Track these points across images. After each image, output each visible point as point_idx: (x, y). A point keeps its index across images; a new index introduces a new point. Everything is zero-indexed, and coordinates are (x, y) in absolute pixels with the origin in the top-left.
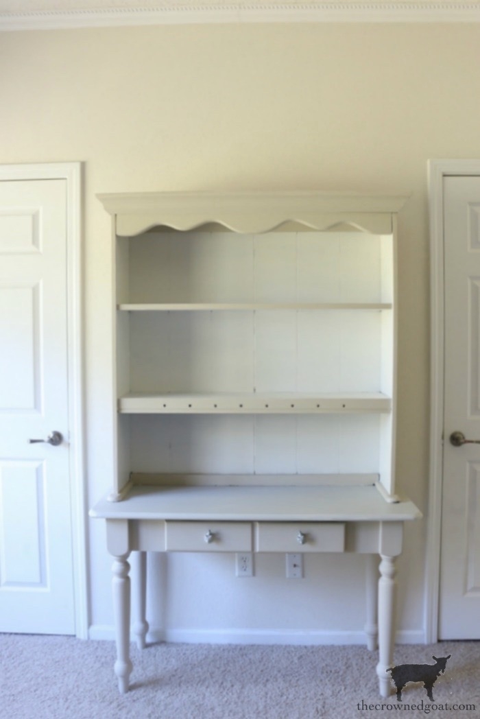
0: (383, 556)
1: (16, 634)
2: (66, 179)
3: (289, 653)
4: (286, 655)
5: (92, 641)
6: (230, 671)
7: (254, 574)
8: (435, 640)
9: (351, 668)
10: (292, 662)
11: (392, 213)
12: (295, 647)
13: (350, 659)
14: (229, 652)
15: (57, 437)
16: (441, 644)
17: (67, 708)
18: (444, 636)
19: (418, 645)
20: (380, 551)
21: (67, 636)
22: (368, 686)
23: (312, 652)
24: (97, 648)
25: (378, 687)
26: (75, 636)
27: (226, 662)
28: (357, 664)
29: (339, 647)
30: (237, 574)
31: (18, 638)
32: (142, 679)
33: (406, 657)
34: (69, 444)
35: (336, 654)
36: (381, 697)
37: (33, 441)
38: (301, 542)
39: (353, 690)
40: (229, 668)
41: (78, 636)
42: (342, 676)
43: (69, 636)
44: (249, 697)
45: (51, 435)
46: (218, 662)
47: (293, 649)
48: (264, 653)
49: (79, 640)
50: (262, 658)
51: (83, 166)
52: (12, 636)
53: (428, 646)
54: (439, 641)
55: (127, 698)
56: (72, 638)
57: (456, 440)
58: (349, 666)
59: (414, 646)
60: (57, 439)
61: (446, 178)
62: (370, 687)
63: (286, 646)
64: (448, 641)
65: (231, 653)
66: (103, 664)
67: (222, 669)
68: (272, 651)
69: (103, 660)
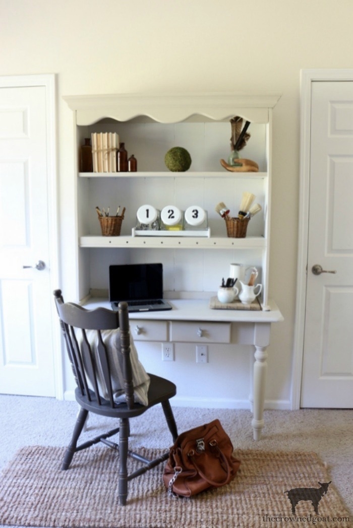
0: (256, 347)
1: (17, 395)
2: (45, 86)
3: (196, 412)
4: (195, 413)
5: (66, 401)
6: (155, 422)
7: (174, 359)
8: (298, 408)
9: (236, 423)
10: (198, 418)
11: (268, 108)
12: (201, 410)
13: (237, 417)
14: (156, 410)
15: (42, 265)
16: (301, 410)
17: (46, 439)
18: (304, 406)
19: (286, 410)
20: (254, 344)
21: (50, 397)
22: (246, 434)
23: (213, 412)
24: (69, 405)
25: (253, 435)
26: (55, 398)
27: (153, 416)
28: (241, 421)
29: (231, 410)
30: (163, 359)
31: (18, 397)
32: (96, 424)
33: (276, 418)
34: (50, 270)
35: (228, 414)
36: (254, 440)
37: (25, 267)
38: (200, 335)
39: (236, 435)
40: (154, 420)
41: (57, 398)
42: (230, 427)
43: (51, 398)
44: (165, 437)
45: (38, 263)
46: (148, 417)
47: (200, 410)
48: (180, 412)
49: (58, 400)
50: (178, 415)
51: (57, 77)
52: (15, 397)
53: (293, 411)
54: (301, 408)
55: (85, 435)
56: (53, 399)
57: (316, 271)
58: (236, 422)
59: (283, 411)
60: (41, 266)
61: (314, 83)
62: (248, 435)
63: (195, 409)
64: (307, 408)
65: (157, 411)
66: (71, 415)
67: (150, 420)
68: (186, 411)
69: (72, 412)
